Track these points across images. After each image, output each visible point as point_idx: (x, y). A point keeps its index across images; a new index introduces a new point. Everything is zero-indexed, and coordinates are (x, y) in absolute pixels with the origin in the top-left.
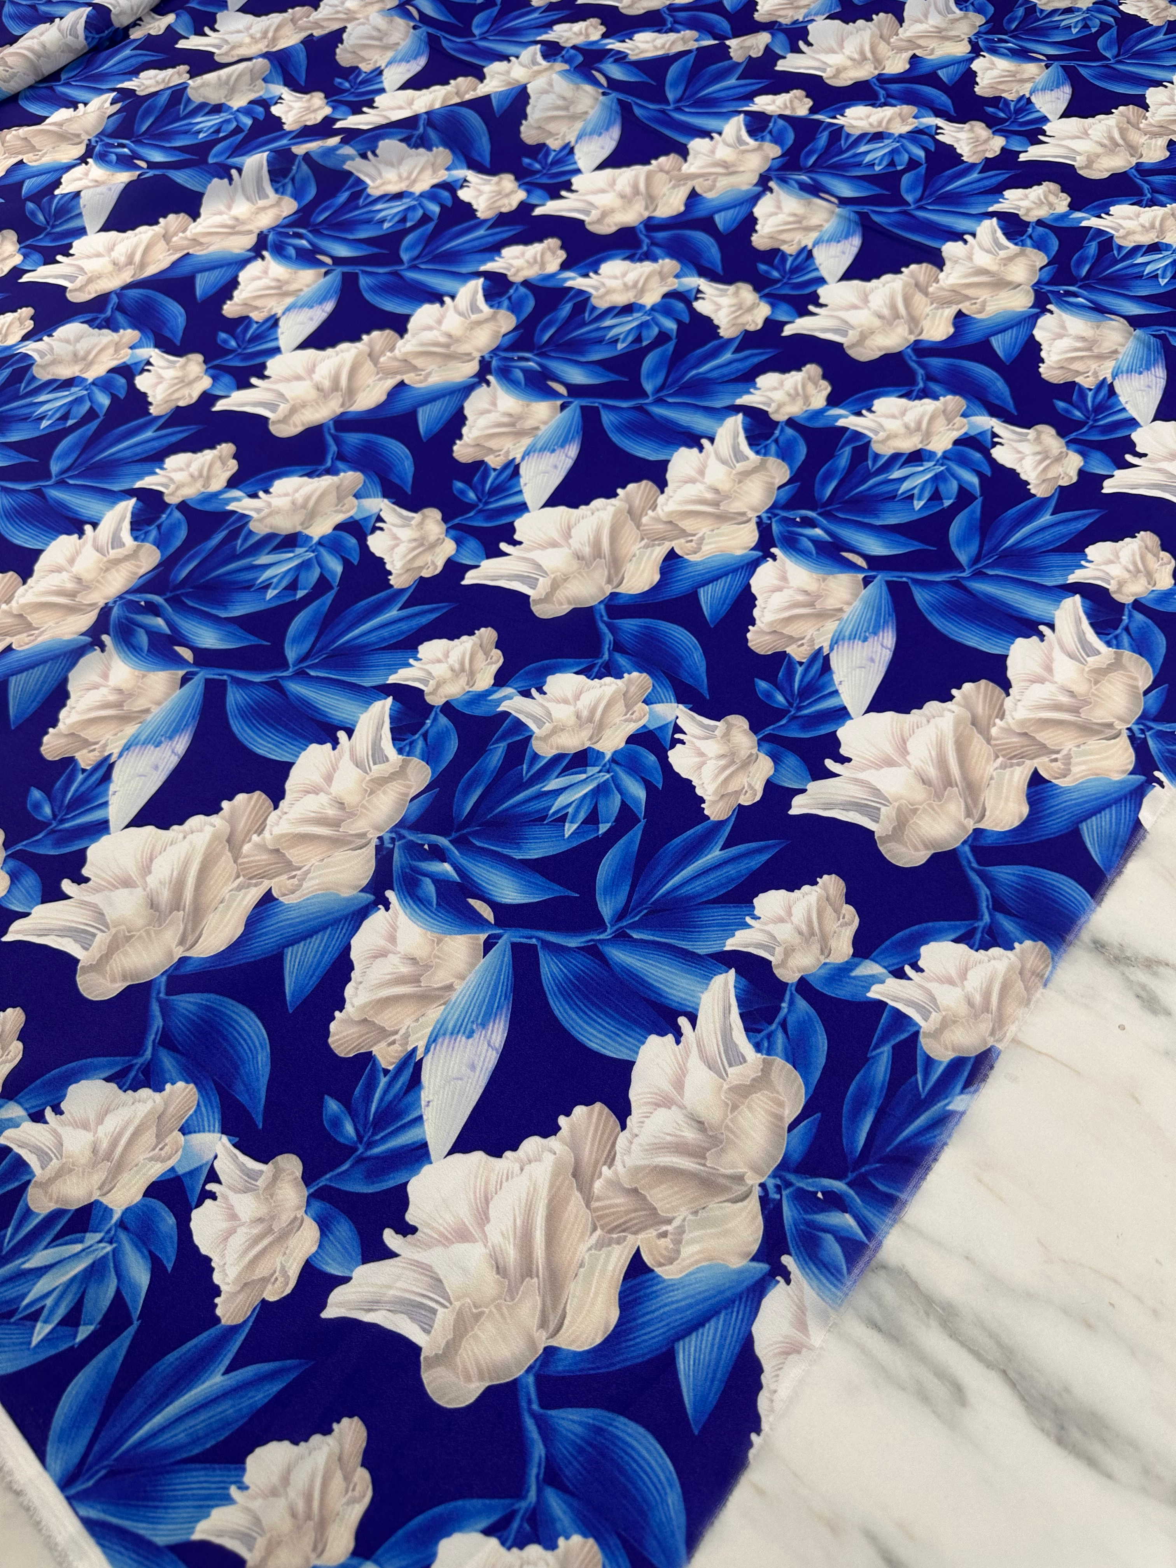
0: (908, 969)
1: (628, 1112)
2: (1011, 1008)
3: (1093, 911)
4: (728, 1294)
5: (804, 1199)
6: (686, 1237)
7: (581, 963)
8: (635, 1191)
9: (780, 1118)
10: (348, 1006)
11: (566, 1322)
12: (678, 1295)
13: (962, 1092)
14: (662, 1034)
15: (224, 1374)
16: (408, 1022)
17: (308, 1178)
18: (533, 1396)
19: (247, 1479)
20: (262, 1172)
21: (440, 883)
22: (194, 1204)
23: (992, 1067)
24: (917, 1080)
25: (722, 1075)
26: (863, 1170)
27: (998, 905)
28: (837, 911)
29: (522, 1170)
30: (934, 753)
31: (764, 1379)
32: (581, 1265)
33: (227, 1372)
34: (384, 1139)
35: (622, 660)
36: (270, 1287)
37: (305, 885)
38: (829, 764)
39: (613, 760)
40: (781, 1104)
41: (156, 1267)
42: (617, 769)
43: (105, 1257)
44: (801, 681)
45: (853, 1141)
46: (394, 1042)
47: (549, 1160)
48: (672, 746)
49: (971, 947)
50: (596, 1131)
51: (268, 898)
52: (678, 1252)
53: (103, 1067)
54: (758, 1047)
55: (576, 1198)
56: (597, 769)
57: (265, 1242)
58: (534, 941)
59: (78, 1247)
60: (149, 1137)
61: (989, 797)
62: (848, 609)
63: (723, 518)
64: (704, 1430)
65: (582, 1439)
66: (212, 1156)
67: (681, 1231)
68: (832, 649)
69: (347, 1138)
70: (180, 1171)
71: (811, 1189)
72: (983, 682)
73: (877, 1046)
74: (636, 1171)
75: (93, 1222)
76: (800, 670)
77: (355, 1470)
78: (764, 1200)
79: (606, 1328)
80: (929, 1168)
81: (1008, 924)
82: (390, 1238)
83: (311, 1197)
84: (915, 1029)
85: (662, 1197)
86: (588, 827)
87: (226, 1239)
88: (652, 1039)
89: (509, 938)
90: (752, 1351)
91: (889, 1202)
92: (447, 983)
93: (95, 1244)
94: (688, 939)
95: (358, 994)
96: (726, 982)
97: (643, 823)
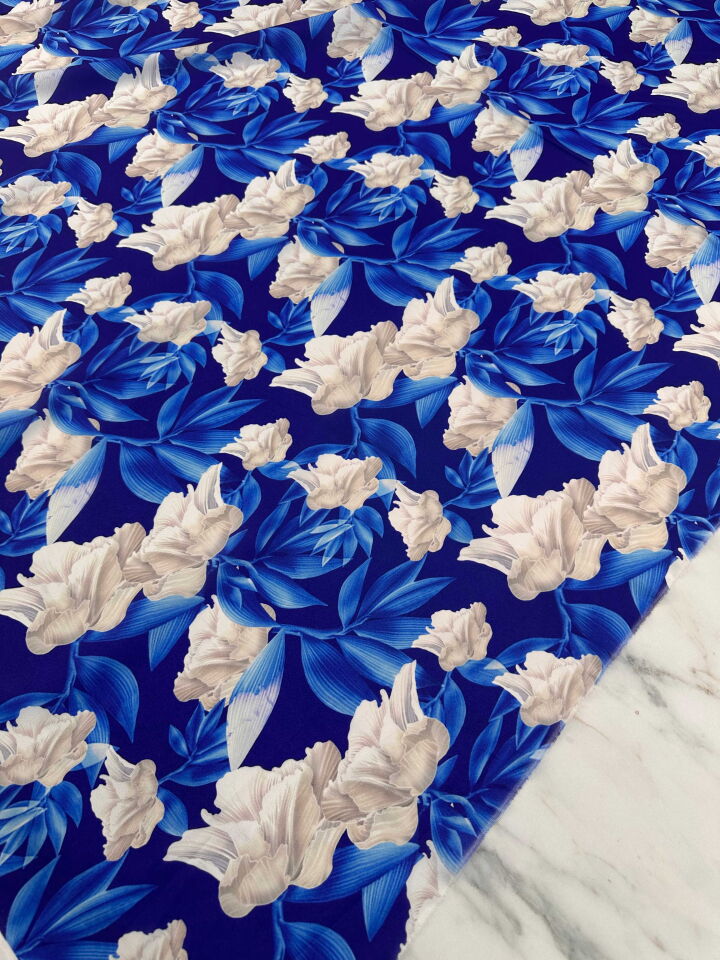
0: (518, 667)
1: (347, 748)
2: (575, 695)
3: (630, 637)
4: (395, 861)
5: (443, 807)
6: (373, 825)
7: (327, 651)
8: (347, 796)
9: (434, 757)
10: (185, 669)
11: (302, 871)
12: (366, 860)
13: (540, 747)
14: (370, 700)
15: (108, 889)
16: (221, 682)
17: (159, 775)
18: (281, 914)
19: (118, 952)
20: (132, 769)
21: (245, 592)
22: (92, 786)
23: (559, 734)
24: (515, 740)
25: (403, 728)
26: (478, 792)
27: (575, 630)
28: (480, 626)
29: (282, 779)
30: (548, 525)
31: (411, 912)
32: (313, 838)
33: (109, 889)
34: (204, 755)
35: (365, 447)
36: (135, 840)
37: (163, 589)
38: (485, 528)
39: (355, 516)
40: (435, 748)
41: (70, 823)
42: (357, 521)
43: (40, 816)
44: (473, 470)
45: (474, 774)
46: (211, 694)
47: (298, 773)
48: (391, 509)
49: (556, 656)
50: (327, 758)
51: (140, 596)
52: (369, 834)
53: (40, 699)
54: (425, 712)
55: (313, 798)
56: (345, 521)
57: (133, 813)
58: (299, 634)
59: (25, 809)
60: (67, 743)
61: (577, 558)
62: (506, 422)
63: (435, 351)
64: (374, 939)
65: (307, 941)
66: (104, 758)
67: (371, 821)
68: (493, 449)
69: (182, 752)
70: (85, 766)
71: (448, 801)
72: (583, 479)
73: (494, 716)
74: (348, 784)
75: (34, 794)
76: (473, 462)
77: (179, 950)
78: (420, 806)
79: (325, 875)
80: (516, 793)
81: (579, 642)
83: (161, 787)
84: (516, 706)
85: (362, 800)
86: (336, 560)
87: (111, 809)
88: (365, 703)
89: (284, 630)
90: (405, 895)
91: (491, 812)
92: (245, 658)
93: (34, 808)
94: (388, 639)
95: (191, 662)
96: (410, 669)
97: (370, 559)
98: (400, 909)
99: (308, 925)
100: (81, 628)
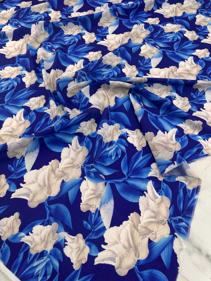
1: (140, 212)
4: (167, 242)
5: (175, 221)
6: (157, 233)
7: (123, 185)
8: (146, 227)
9: (167, 207)
10: (82, 201)
11: (140, 255)
12: (159, 245)
13: (196, 195)
14: (142, 196)
16: (95, 203)
17: (84, 238)
18: (138, 270)
20: (75, 238)
21: (94, 173)
22: (63, 247)
23: (200, 189)
24: (188, 195)
25: (155, 201)
26: (184, 213)
29: (124, 228)
31: (177, 256)
32: (140, 243)
33: (79, 279)
34: (97, 227)
36: (83, 261)
39: (117, 142)
40: (166, 205)
41: (59, 261)
42: (119, 144)
43: (49, 261)
45: (180, 209)
46: (93, 207)
47: (129, 225)
48: (127, 138)
50: (136, 217)
51: (63, 181)
52: (156, 237)
53: (39, 222)
54: (160, 194)
55: (136, 231)
56: (115, 145)
57: (79, 252)
58: (113, 182)
59: (43, 260)
60: (51, 235)
64: (169, 268)
65: (148, 276)
66: (64, 237)
67: (156, 233)
69: (89, 228)
70: (59, 241)
71: (176, 219)
73: (180, 190)
74: (145, 223)
75: (45, 254)
78: (169, 223)
79: (147, 254)
80: (194, 210)
82: (103, 246)
83: (86, 241)
84: (185, 185)
85: (151, 227)
86: (116, 157)
87: (72, 253)
88: (141, 197)
89: (109, 182)
90: (174, 251)
91: (190, 218)
92: (100, 193)
93: (46, 259)
94: (142, 176)
95: (84, 198)
96: (150, 183)
97: (126, 154)
98: (174, 257)
99: (147, 270)
100: (46, 196)
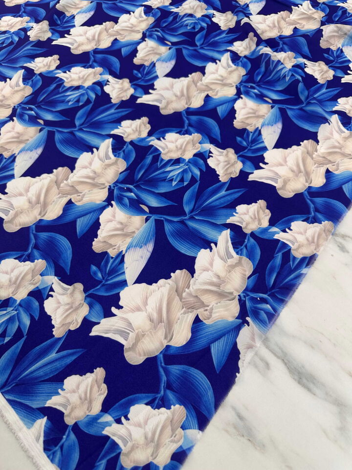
0: (287, 230)
1: (194, 272)
2: (321, 241)
3: (347, 212)
4: (228, 329)
5: (253, 300)
6: (213, 311)
7: (179, 226)
8: (197, 296)
9: (245, 275)
10: (99, 237)
11: (173, 337)
12: (211, 329)
13: (305, 268)
14: (206, 249)
15: (56, 353)
16: (120, 242)
17: (85, 291)
18: (162, 361)
19: (64, 387)
20: (69, 288)
21: (130, 199)
22: (45, 298)
23: (315, 260)
24: (290, 264)
25: (225, 261)
26: (273, 291)
27: (316, 210)
28: (264, 211)
29: (159, 289)
30: (295, 162)
31: (241, 356)
32: (179, 319)
33: (57, 353)
34: (111, 279)
35: (191, 129)
36: (71, 325)
37: (84, 199)
38: (261, 164)
39: (189, 162)
40: (245, 271)
41: (32, 318)
42: (190, 164)
43: (15, 314)
44: (252, 138)
45: (269, 282)
46: (115, 249)
47: (168, 286)
48: (209, 158)
49: (308, 223)
50: (183, 278)
51: (70, 202)
52: (211, 316)
53: (14, 255)
54: (237, 253)
55: (177, 298)
56: (183, 164)
57: (70, 311)
58: (162, 219)
59: (5, 312)
60: (29, 277)
61: (313, 176)
62: (266, 116)
63: (225, 85)
64: (220, 371)
65: (179, 375)
66: (51, 283)
67: (212, 309)
68: (261, 128)
69: (98, 278)
70: (40, 288)
71: (256, 297)
72: (310, 140)
73: (277, 253)
74: (197, 290)
75: (10, 304)
76: (251, 134)
77: (101, 384)
78: (240, 300)
79: (187, 339)
80: (295, 291)
81: (320, 216)
82: (114, 310)
83: (86, 296)
84: (289, 248)
85: (205, 298)
86: (180, 183)
87: (56, 310)
88: (203, 250)
89: (154, 217)
90: (237, 347)
91: (282, 302)
92: (133, 231)
93: (10, 311)
94: (214, 220)
95: (102, 233)
96: (227, 233)
97: (199, 182)
98: (234, 355)
99: (180, 366)
100: (36, 218)
